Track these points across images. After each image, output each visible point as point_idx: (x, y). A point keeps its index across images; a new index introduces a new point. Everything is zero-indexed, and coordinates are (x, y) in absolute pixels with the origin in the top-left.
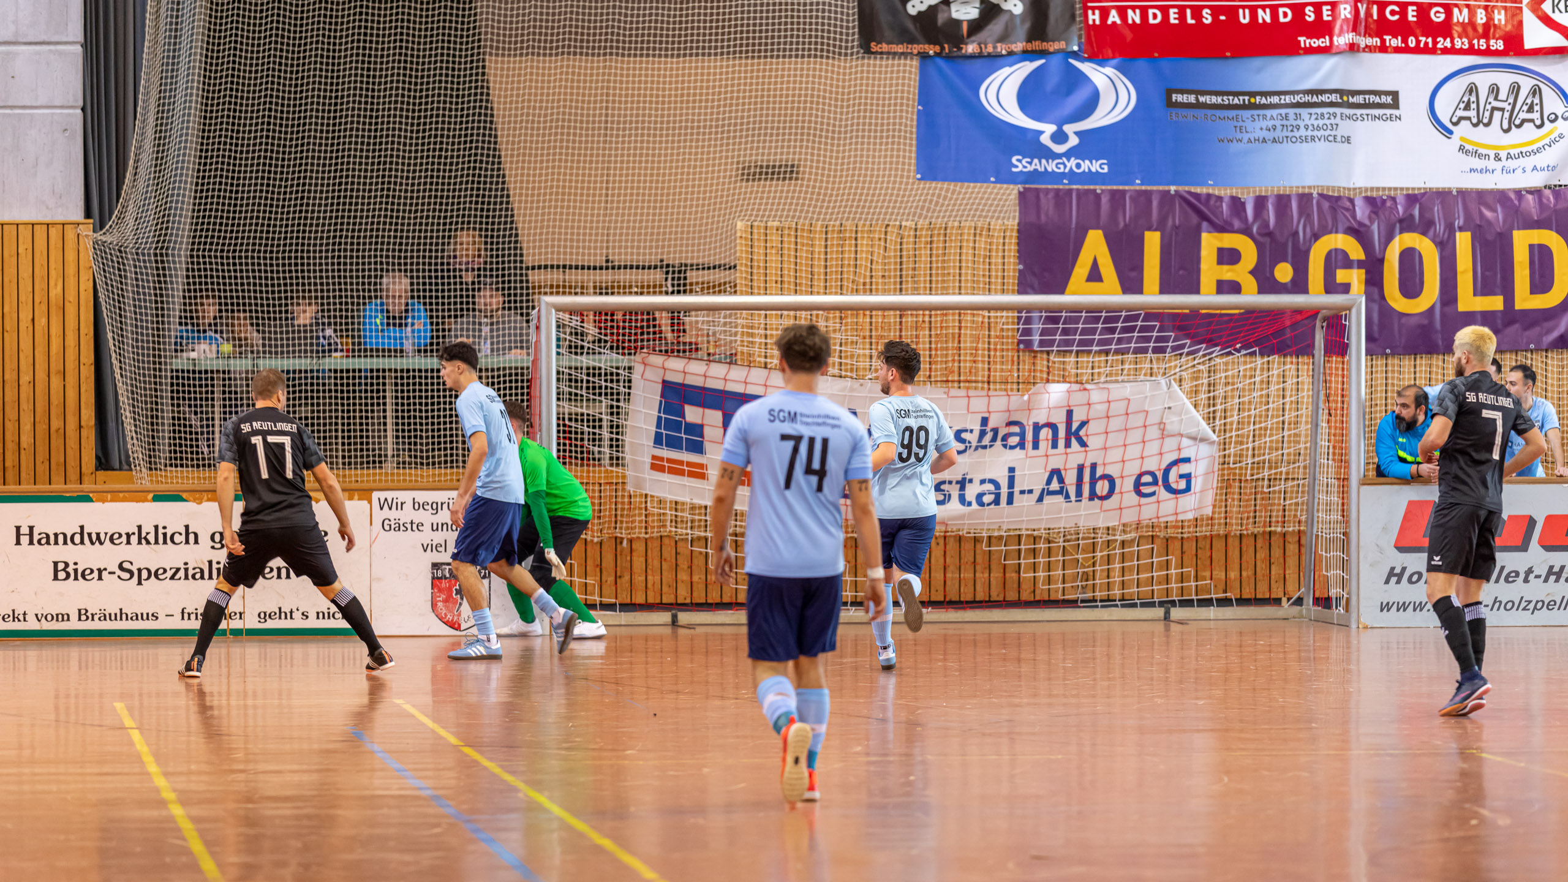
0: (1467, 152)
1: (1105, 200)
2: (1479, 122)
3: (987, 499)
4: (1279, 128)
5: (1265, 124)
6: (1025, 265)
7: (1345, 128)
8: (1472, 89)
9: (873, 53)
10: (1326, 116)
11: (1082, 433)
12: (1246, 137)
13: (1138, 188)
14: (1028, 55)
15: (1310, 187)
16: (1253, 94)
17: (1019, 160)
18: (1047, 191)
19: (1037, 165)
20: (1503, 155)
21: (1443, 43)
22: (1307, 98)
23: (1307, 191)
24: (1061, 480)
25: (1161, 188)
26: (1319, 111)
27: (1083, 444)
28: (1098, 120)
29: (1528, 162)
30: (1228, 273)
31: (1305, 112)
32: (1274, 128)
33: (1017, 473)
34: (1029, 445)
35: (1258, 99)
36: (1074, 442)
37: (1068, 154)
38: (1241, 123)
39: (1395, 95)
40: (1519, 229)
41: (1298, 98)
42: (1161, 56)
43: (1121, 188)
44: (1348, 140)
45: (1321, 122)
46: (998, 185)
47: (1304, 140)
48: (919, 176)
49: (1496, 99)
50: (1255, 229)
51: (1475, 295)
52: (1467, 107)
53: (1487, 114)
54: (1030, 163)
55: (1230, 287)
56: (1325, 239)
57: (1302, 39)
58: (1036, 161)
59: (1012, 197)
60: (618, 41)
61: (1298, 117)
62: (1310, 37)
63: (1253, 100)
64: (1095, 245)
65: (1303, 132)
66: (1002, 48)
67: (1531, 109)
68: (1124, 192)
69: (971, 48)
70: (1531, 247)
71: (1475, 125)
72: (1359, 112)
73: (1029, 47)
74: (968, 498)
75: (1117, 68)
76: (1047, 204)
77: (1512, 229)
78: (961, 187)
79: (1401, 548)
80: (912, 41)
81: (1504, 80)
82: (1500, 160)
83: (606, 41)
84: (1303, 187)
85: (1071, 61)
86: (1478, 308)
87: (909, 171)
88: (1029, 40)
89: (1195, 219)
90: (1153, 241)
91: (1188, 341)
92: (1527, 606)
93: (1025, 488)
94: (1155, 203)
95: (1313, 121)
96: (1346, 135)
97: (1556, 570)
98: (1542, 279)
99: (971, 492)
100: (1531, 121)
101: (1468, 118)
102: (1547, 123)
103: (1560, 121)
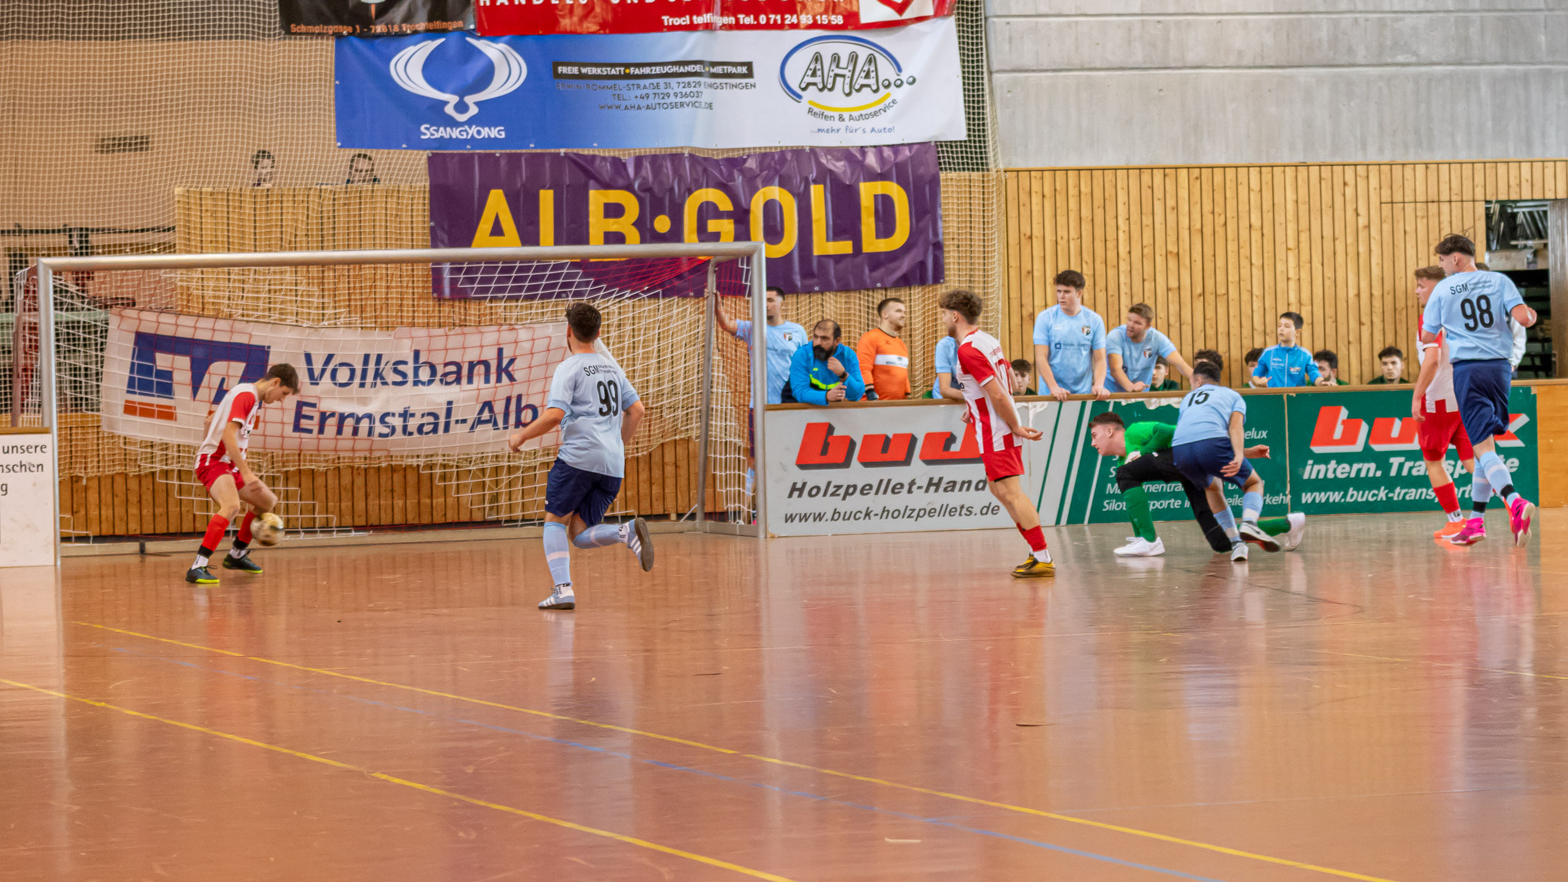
0: (815, 114)
1: (503, 162)
2: (824, 87)
3: (426, 429)
4: (652, 96)
5: (639, 92)
6: (436, 223)
7: (708, 95)
8: (817, 58)
9: (296, 34)
11: (511, 368)
12: (623, 104)
13: (534, 151)
14: (431, 34)
15: (682, 148)
16: (627, 66)
17: (426, 129)
18: (452, 156)
19: (444, 133)
20: (846, 116)
21: (790, 19)
22: (675, 69)
23: (679, 151)
24: (491, 410)
25: (552, 151)
27: (511, 378)
28: (495, 90)
29: (868, 124)
30: (613, 225)
31: (673, 81)
32: (647, 96)
33: (453, 405)
34: (464, 380)
35: (632, 70)
36: (504, 376)
37: (470, 122)
38: (618, 92)
39: (749, 65)
40: (865, 180)
41: (667, 69)
42: (545, 33)
43: (519, 151)
44: (710, 106)
45: (688, 90)
46: (409, 151)
47: (675, 106)
48: (339, 144)
49: (838, 66)
50: (636, 186)
51: (828, 240)
52: (814, 74)
53: (831, 80)
54: (437, 131)
55: (616, 238)
56: (697, 193)
57: (665, 18)
58: (442, 129)
59: (423, 161)
60: (62, 26)
61: (667, 85)
62: (672, 15)
63: (627, 71)
64: (497, 203)
65: (672, 99)
66: (407, 28)
67: (868, 76)
68: (521, 155)
69: (379, 28)
70: (876, 196)
71: (821, 90)
72: (719, 81)
73: (431, 26)
74: (409, 429)
75: (508, 43)
76: (454, 167)
77: (857, 181)
79: (802, 465)
80: (327, 22)
81: (844, 49)
82: (843, 120)
83: (51, 25)
84: (675, 148)
85: (468, 39)
86: (831, 252)
87: (330, 139)
88: (431, 18)
89: (582, 177)
90: (547, 197)
91: (605, 286)
92: (911, 513)
93: (460, 418)
94: (547, 165)
95: (681, 89)
96: (709, 101)
97: (935, 481)
98: (886, 225)
99: (413, 424)
100: (869, 86)
101: (815, 84)
102: (881, 88)
103: (893, 87)
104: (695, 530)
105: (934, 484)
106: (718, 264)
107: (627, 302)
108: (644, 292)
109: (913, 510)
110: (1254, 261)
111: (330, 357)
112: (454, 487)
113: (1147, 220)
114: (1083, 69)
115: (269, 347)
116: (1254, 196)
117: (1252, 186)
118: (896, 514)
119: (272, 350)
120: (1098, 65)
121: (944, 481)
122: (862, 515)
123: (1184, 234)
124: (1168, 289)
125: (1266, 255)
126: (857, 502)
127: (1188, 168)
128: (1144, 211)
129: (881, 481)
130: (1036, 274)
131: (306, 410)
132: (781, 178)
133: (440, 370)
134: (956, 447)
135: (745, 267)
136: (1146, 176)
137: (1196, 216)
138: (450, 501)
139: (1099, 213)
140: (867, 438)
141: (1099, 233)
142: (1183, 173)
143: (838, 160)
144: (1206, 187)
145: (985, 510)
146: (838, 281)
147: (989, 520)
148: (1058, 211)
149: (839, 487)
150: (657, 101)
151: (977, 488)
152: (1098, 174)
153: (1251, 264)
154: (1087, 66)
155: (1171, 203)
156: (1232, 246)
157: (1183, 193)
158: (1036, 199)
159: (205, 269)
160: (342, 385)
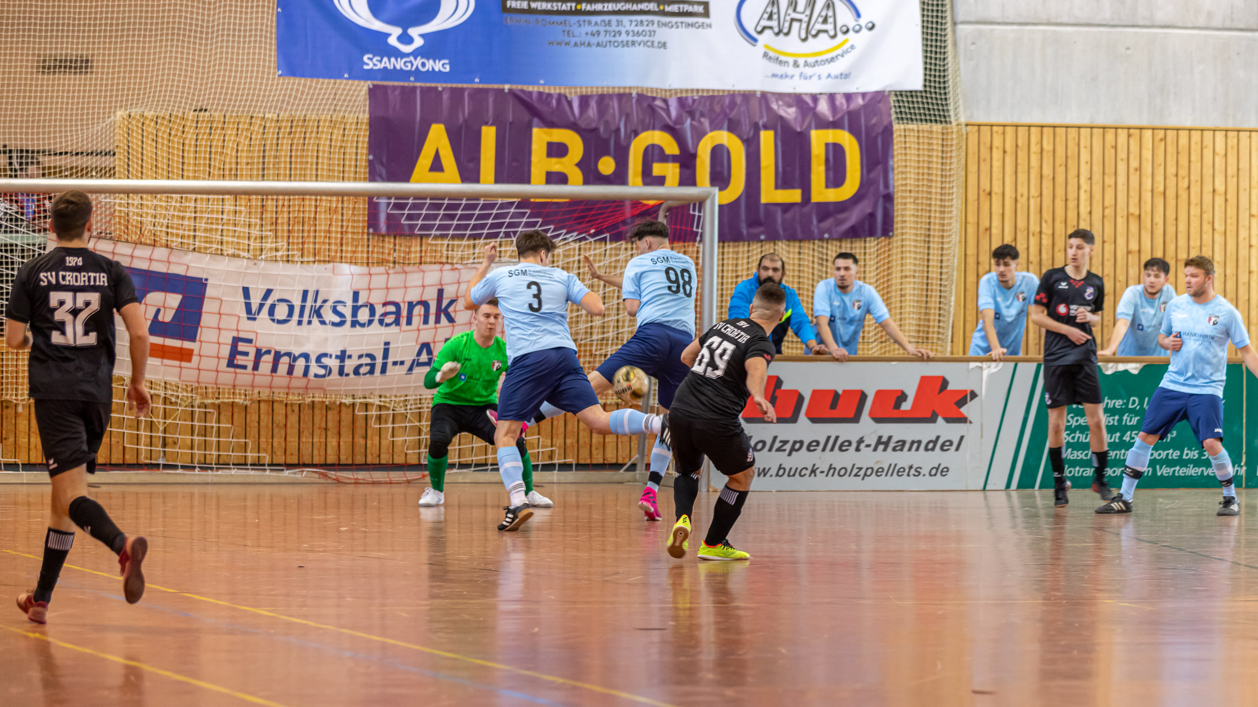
0: (770, 58)
1: (445, 96)
2: (780, 32)
3: (363, 370)
4: (603, 34)
5: (589, 29)
6: (375, 156)
7: (662, 34)
10: (646, 23)
11: (451, 309)
12: (573, 41)
13: (481, 86)
15: (630, 88)
17: (370, 59)
18: (394, 88)
19: (387, 63)
20: (801, 61)
22: (628, 7)
23: (627, 91)
25: (497, 86)
26: (639, 18)
27: (451, 320)
28: (441, 22)
29: (824, 70)
30: (556, 165)
31: (626, 19)
32: (598, 33)
33: (391, 346)
34: (404, 321)
35: (583, 7)
36: (443, 317)
37: (416, 54)
38: (567, 28)
39: (706, 5)
40: (817, 128)
41: (619, 7)
43: (462, 86)
44: (664, 45)
45: (640, 29)
46: (350, 82)
47: (626, 44)
48: (279, 72)
49: (795, 10)
50: (581, 125)
51: (776, 188)
52: (770, 18)
53: (787, 25)
54: (380, 61)
55: (558, 178)
56: (643, 135)
58: (385, 59)
59: (363, 92)
61: (619, 23)
63: (579, 7)
64: (437, 138)
65: (624, 37)
67: (825, 21)
68: (462, 90)
70: (827, 145)
71: (777, 34)
72: (674, 20)
74: (346, 371)
76: (394, 99)
77: (809, 128)
78: (317, 83)
82: (798, 66)
84: (625, 88)
86: (780, 201)
87: (270, 67)
89: (526, 115)
90: (489, 135)
91: (552, 227)
92: (859, 472)
93: (399, 359)
94: (491, 100)
95: (633, 27)
96: (662, 41)
97: (884, 439)
98: (836, 177)
99: (350, 365)
100: (826, 31)
101: (771, 28)
102: (839, 34)
103: (851, 33)
104: (635, 481)
105: (883, 443)
106: (669, 209)
107: (573, 245)
108: (593, 236)
109: (861, 469)
110: (1217, 226)
111: (269, 292)
112: (391, 430)
113: (1109, 181)
114: (1049, 24)
115: (206, 280)
116: (1220, 161)
117: (1217, 150)
118: (842, 472)
119: (209, 282)
120: (1065, 20)
121: (894, 440)
122: (808, 472)
123: (1147, 196)
124: (1129, 252)
125: (1229, 221)
126: (802, 459)
127: (1153, 129)
128: (1107, 171)
129: (829, 438)
130: (994, 231)
131: (242, 347)
132: (730, 121)
133: (379, 310)
134: (906, 406)
135: (697, 213)
136: (1110, 135)
137: (1160, 178)
138: (385, 443)
139: (1060, 171)
140: (815, 393)
141: (1060, 192)
142: (1148, 134)
143: (790, 106)
144: (1171, 149)
145: (934, 472)
146: (785, 230)
147: (938, 482)
148: (1019, 167)
149: (785, 442)
150: (608, 38)
151: (926, 449)
152: (1061, 132)
153: (1214, 230)
154: (1053, 21)
155: (1134, 164)
156: (1196, 211)
157: (1147, 154)
158: (997, 155)
159: (144, 196)
160: (280, 322)
